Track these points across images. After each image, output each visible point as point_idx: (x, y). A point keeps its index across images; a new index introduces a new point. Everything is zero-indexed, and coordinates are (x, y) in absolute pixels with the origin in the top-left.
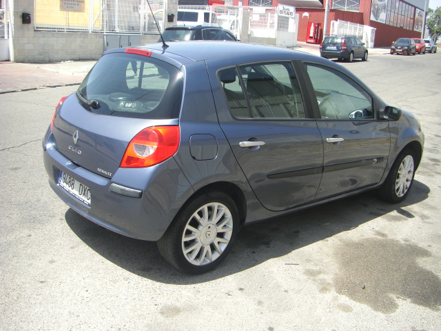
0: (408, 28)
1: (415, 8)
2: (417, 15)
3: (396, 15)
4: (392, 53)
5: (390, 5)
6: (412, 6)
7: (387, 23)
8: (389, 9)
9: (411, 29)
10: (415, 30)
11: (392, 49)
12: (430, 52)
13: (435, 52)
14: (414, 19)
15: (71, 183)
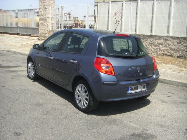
15: (136, 88)
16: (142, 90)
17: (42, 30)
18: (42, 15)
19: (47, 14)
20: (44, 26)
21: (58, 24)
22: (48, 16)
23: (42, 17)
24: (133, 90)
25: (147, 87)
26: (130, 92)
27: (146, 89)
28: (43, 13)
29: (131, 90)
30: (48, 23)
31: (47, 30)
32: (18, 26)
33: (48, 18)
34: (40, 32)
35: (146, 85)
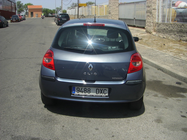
0: (10, 11)
1: (11, 2)
2: (12, 5)
3: (5, 6)
4: (11, 22)
5: (3, 2)
6: (10, 1)
7: (3, 10)
8: (3, 3)
9: (11, 11)
10: (13, 11)
11: (11, 20)
12: (24, 20)
13: (25, 20)
14: (12, 7)
15: (87, 91)
16: (99, 94)
17: (148, 22)
18: (149, 7)
19: (153, 5)
20: (150, 18)
21: (164, 16)
22: (154, 8)
23: (149, 9)
24: (82, 92)
25: (109, 93)
26: (76, 93)
27: (107, 95)
28: (150, 5)
29: (78, 91)
30: (154, 15)
31: (152, 22)
32: (134, 18)
33: (154, 9)
34: (146, 25)
35: (107, 89)
